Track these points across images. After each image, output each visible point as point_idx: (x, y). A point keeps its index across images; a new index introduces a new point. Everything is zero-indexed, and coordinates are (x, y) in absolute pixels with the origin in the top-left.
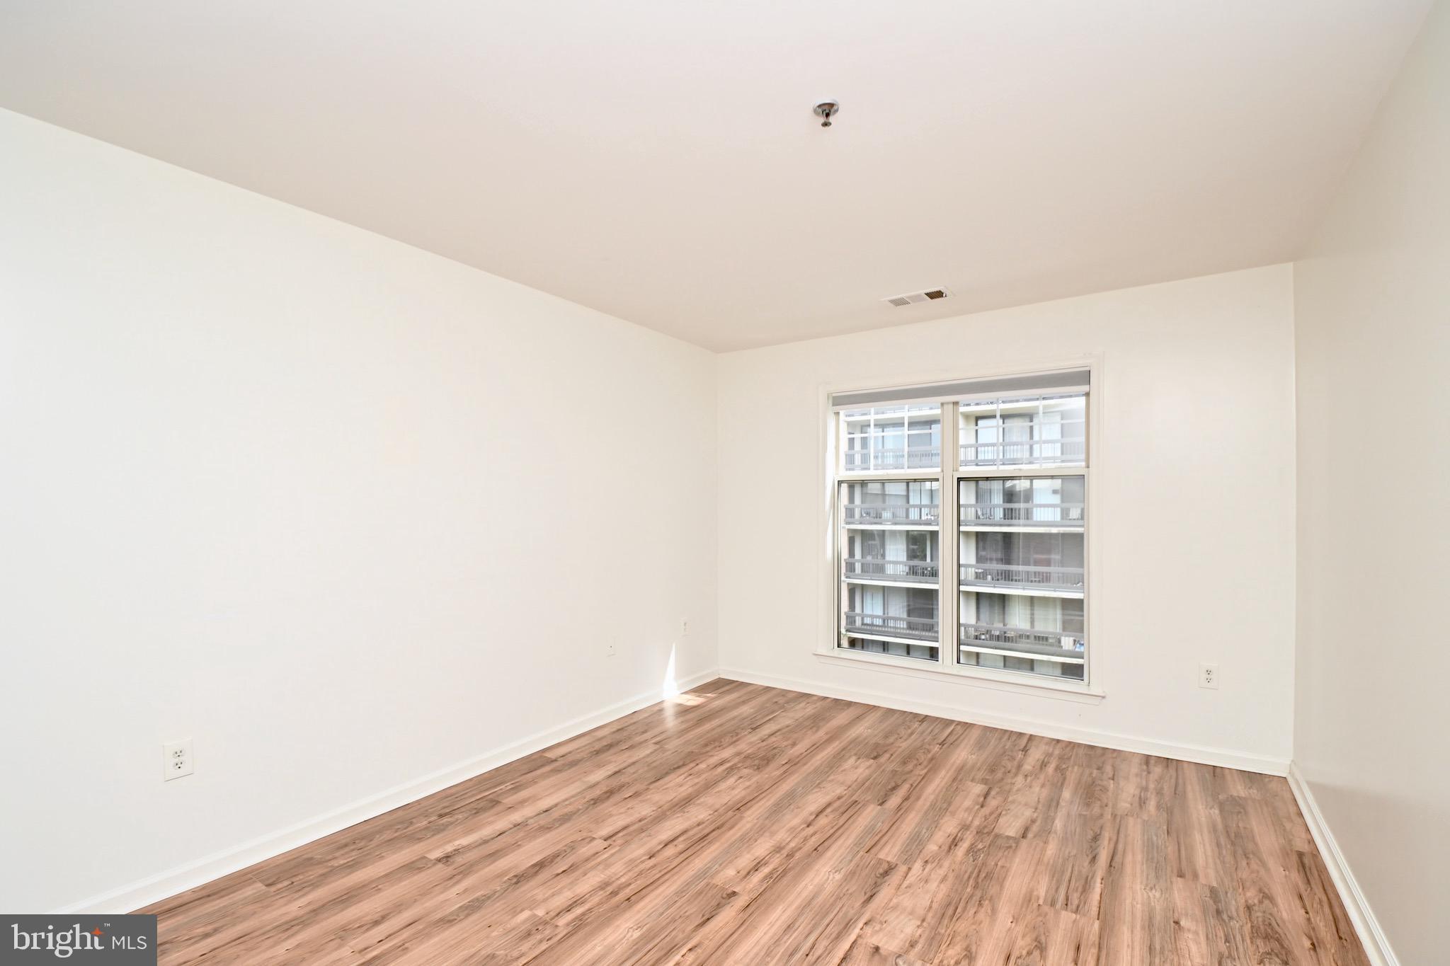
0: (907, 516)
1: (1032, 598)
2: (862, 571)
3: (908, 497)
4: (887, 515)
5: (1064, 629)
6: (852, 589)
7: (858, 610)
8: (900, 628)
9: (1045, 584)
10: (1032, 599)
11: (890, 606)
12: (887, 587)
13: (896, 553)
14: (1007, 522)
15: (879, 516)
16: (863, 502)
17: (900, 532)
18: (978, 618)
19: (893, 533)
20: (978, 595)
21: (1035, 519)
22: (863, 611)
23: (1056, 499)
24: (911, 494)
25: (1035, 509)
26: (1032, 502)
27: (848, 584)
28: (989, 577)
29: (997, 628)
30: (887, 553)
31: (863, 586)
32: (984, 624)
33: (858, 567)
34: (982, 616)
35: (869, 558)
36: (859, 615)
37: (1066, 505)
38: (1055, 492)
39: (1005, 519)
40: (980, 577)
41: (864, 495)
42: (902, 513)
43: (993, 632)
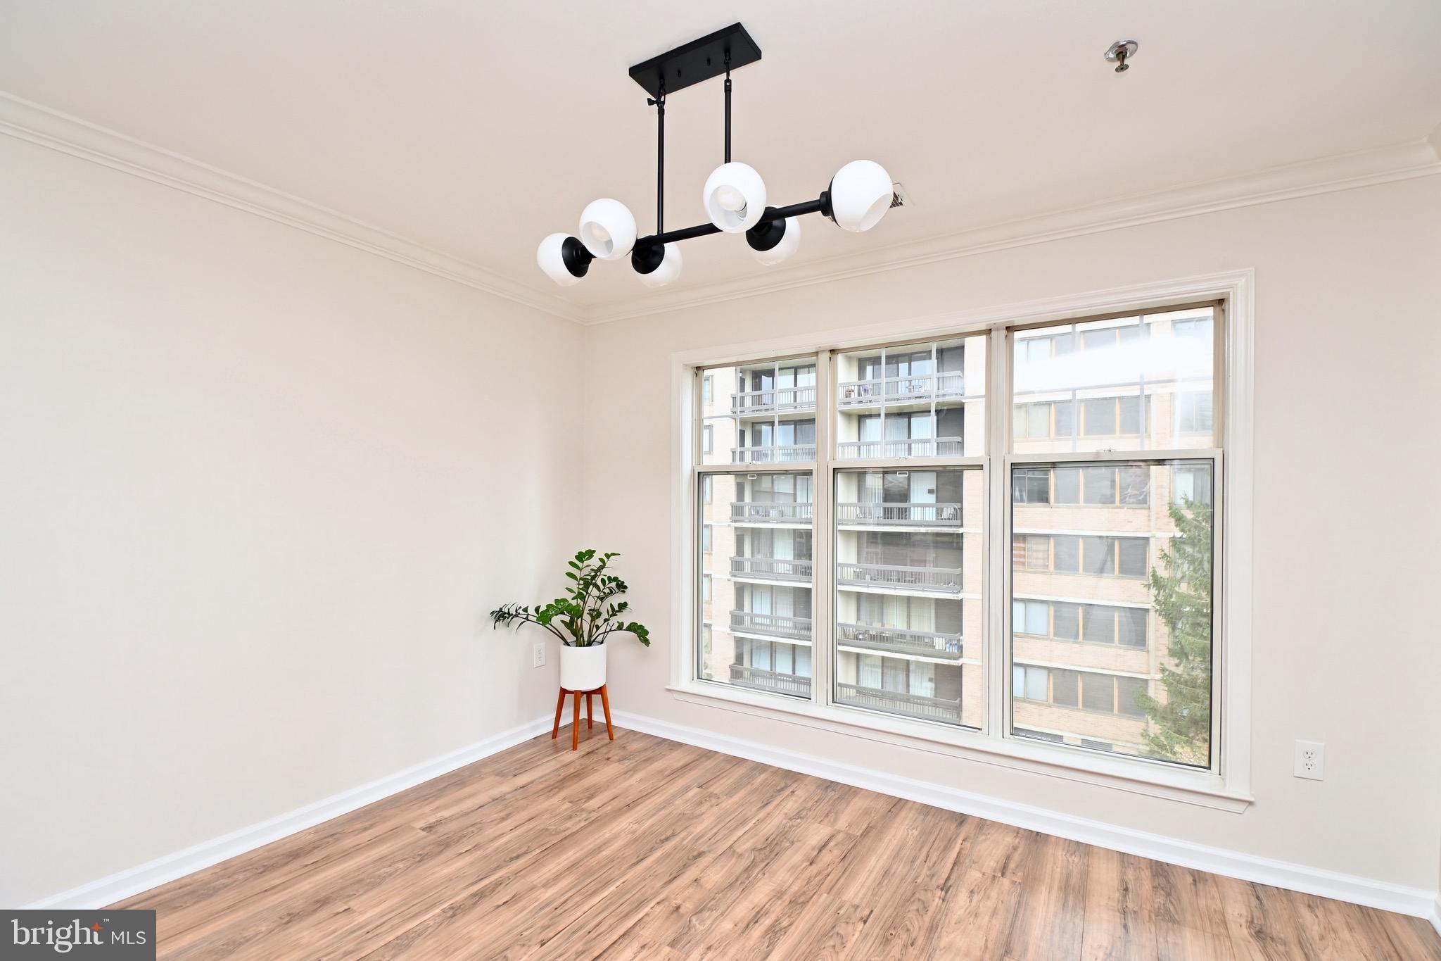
0: (794, 515)
1: (909, 598)
2: (752, 570)
3: (795, 495)
4: (773, 513)
5: (938, 629)
6: (740, 589)
7: (747, 609)
8: (787, 627)
9: (917, 584)
10: (909, 600)
11: (778, 606)
12: (776, 586)
13: (784, 552)
14: (886, 521)
15: (767, 514)
16: (753, 500)
17: (788, 530)
18: (858, 618)
19: (782, 530)
20: (859, 595)
21: (912, 519)
22: (752, 611)
23: (932, 499)
24: (798, 493)
25: (912, 509)
26: (910, 501)
27: (735, 583)
28: (868, 577)
29: (875, 628)
30: (776, 550)
31: (752, 585)
32: (862, 624)
33: (747, 566)
34: (862, 617)
35: (759, 557)
36: (747, 614)
37: (941, 505)
38: (930, 491)
39: (885, 518)
40: (859, 576)
41: (755, 494)
42: (788, 511)
43: (871, 632)
